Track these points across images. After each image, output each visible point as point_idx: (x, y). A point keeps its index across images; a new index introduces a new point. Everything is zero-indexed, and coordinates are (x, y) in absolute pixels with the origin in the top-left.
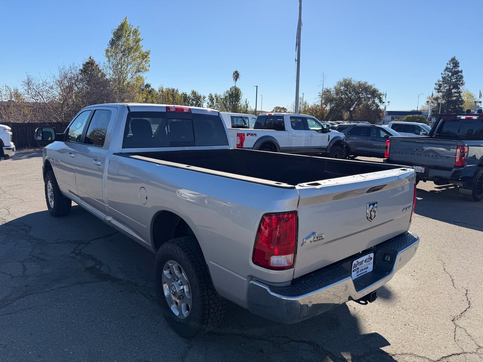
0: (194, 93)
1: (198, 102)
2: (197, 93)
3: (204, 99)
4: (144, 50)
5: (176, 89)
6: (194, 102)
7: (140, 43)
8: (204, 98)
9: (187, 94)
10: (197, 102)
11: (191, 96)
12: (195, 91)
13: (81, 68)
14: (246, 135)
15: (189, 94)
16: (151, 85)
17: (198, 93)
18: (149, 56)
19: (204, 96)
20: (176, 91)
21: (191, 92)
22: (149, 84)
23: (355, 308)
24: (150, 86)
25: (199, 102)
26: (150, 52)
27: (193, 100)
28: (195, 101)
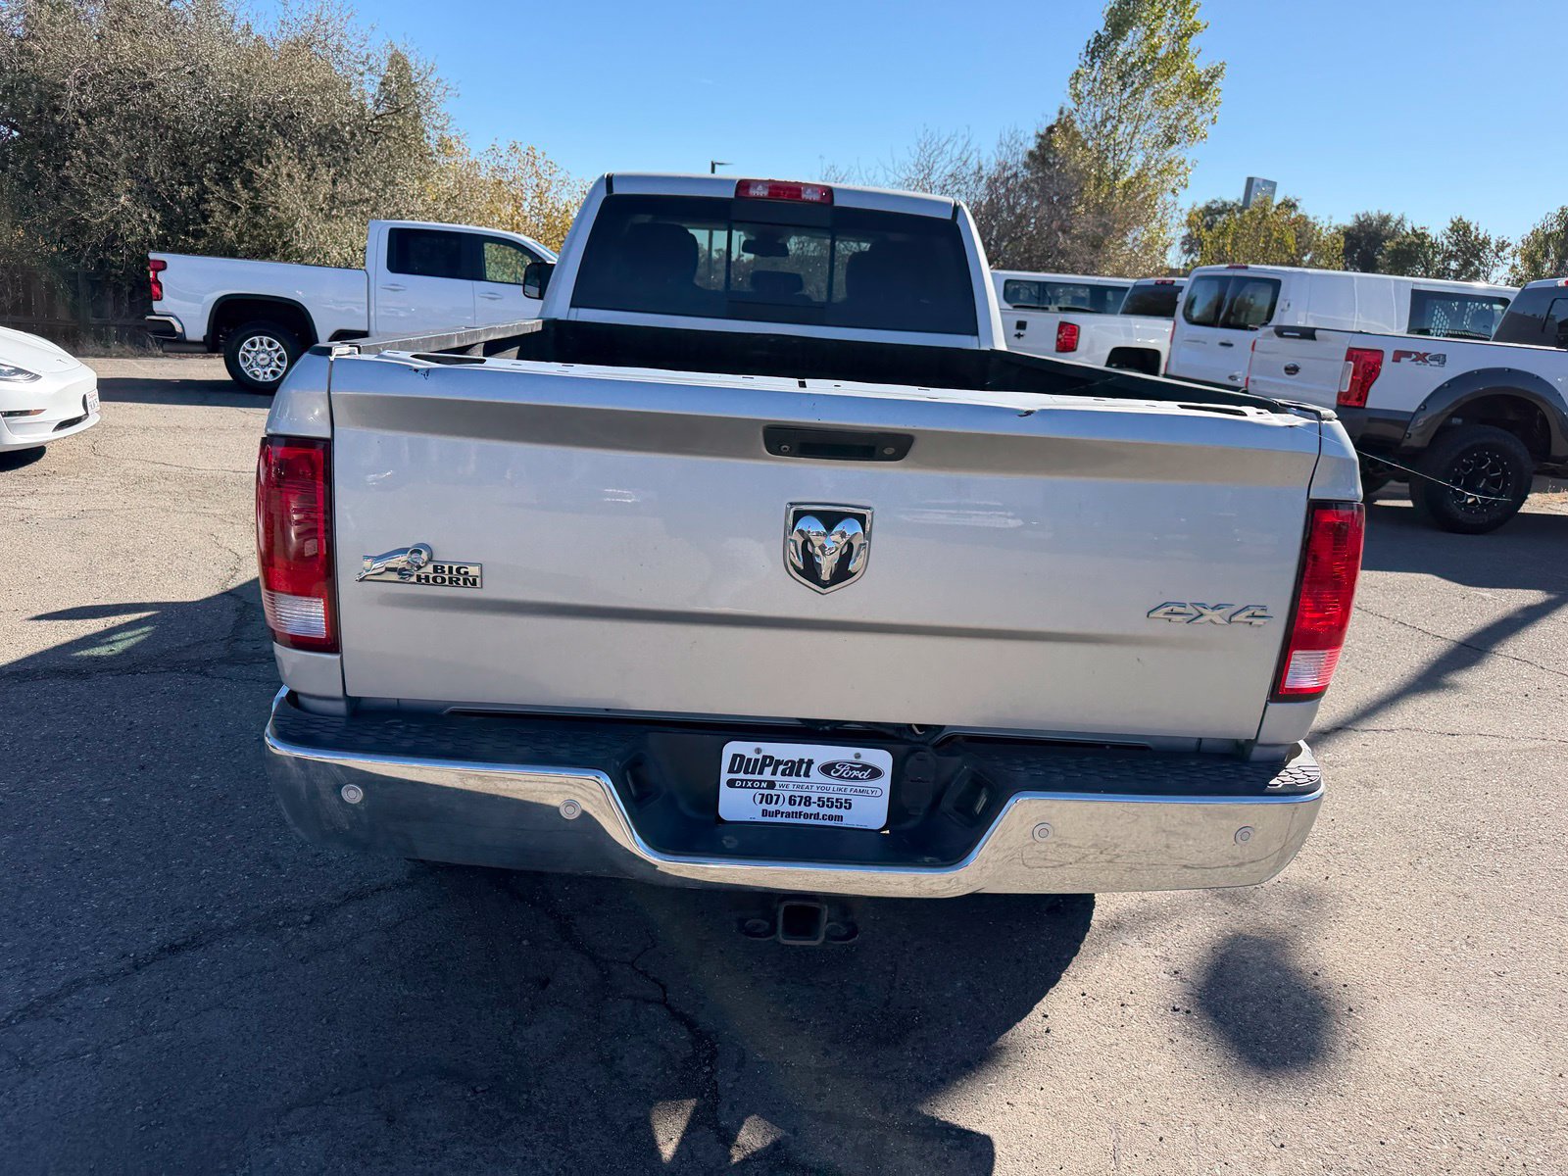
0: (1460, 229)
1: (1473, 264)
2: (1472, 228)
3: (1501, 254)
4: (1200, 66)
5: (1396, 217)
6: (1454, 265)
7: (1192, 44)
8: (1502, 246)
9: (1428, 232)
10: (1467, 264)
11: (1446, 242)
12: (1465, 220)
13: (1032, 145)
14: (1388, 357)
15: (1437, 229)
16: (1297, 204)
17: (1477, 229)
18: (1219, 83)
19: (1504, 242)
20: (1396, 225)
21: (1450, 225)
22: (1293, 200)
23: (1048, 1031)
24: (1294, 206)
25: (1477, 263)
26: (1224, 71)
27: (1450, 256)
28: (1456, 258)
